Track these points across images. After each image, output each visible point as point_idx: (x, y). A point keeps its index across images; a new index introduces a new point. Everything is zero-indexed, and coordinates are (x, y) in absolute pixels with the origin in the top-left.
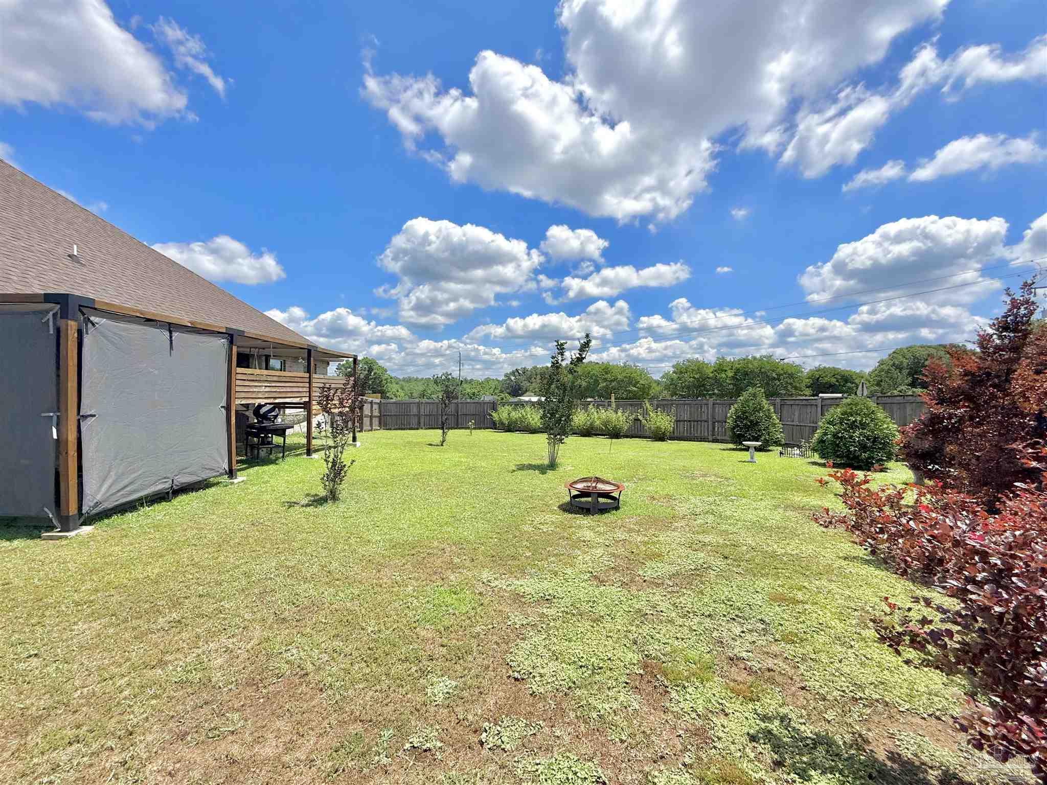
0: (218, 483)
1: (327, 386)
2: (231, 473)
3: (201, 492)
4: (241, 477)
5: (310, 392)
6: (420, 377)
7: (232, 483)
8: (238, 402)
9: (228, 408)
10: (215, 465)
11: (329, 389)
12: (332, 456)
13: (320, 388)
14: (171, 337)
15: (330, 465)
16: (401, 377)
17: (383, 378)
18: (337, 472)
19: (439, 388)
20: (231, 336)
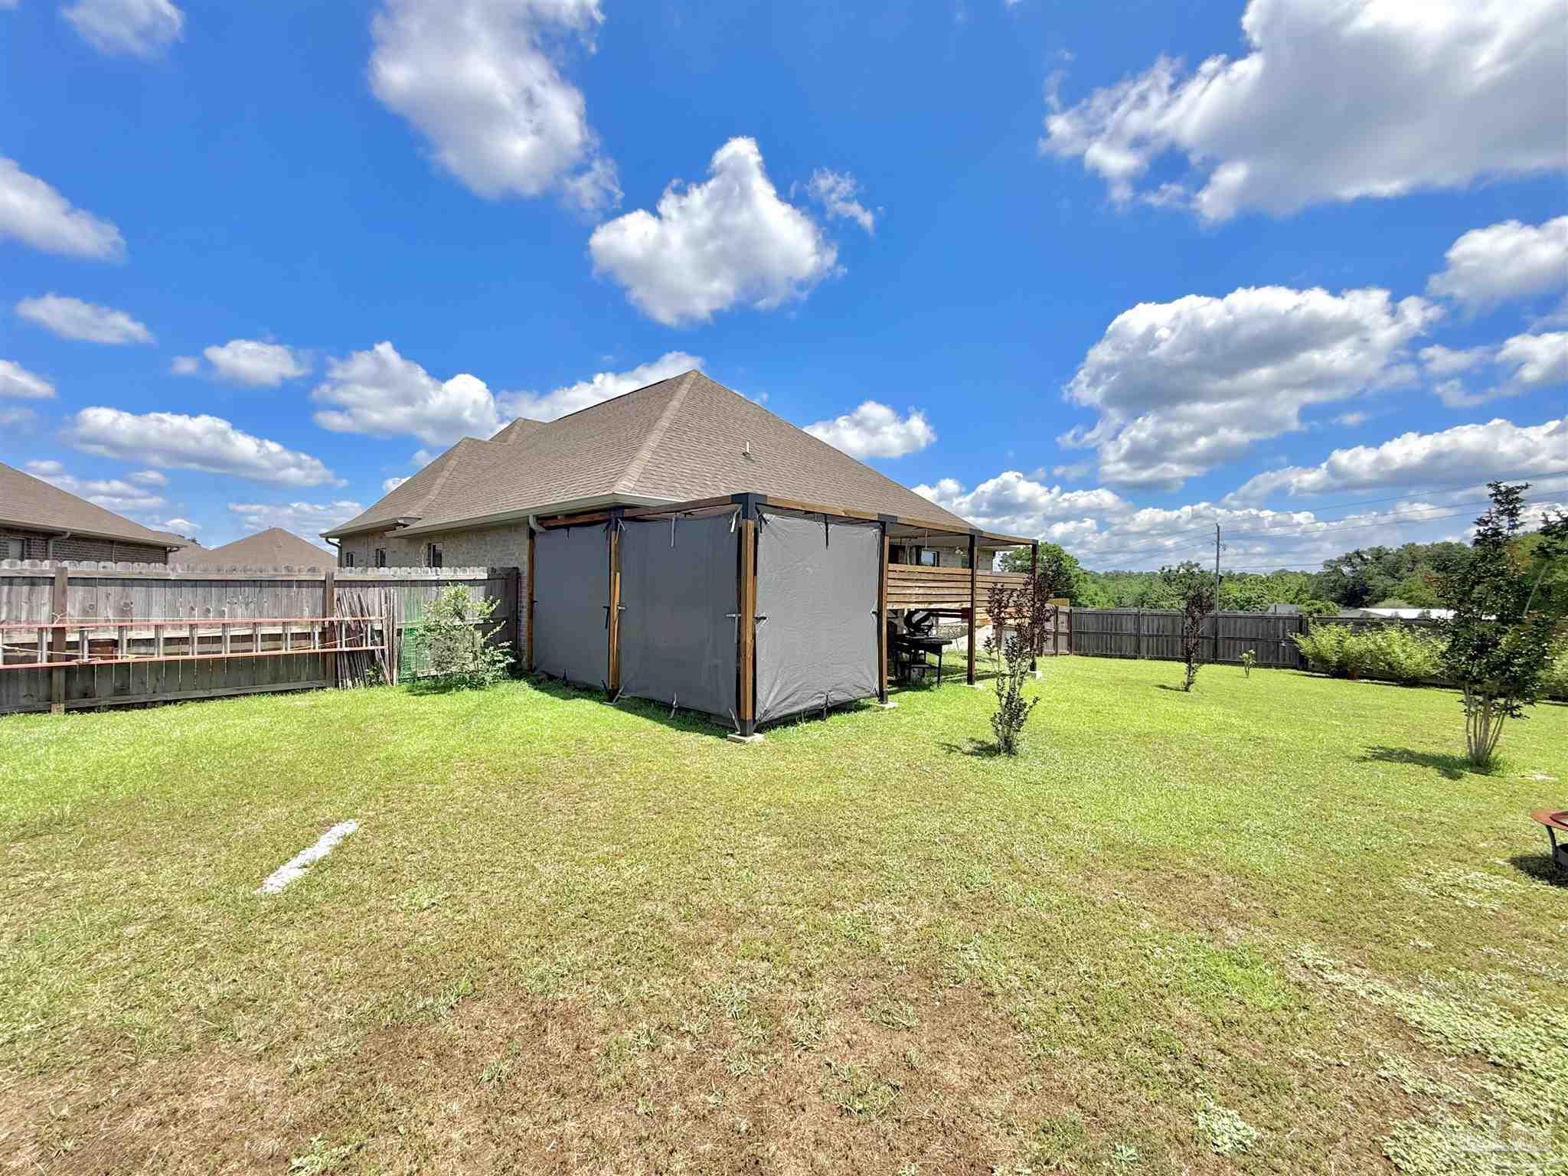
0: (869, 706)
1: (999, 586)
2: (882, 696)
3: (852, 715)
4: (892, 702)
5: (972, 595)
6: (1135, 571)
7: (883, 709)
8: (889, 607)
9: (879, 614)
10: (864, 683)
11: (1002, 591)
12: (1007, 689)
13: (989, 589)
14: (827, 530)
15: (1004, 701)
16: (1101, 572)
17: (1073, 574)
18: (1013, 712)
19: (1172, 590)
20: (883, 524)
